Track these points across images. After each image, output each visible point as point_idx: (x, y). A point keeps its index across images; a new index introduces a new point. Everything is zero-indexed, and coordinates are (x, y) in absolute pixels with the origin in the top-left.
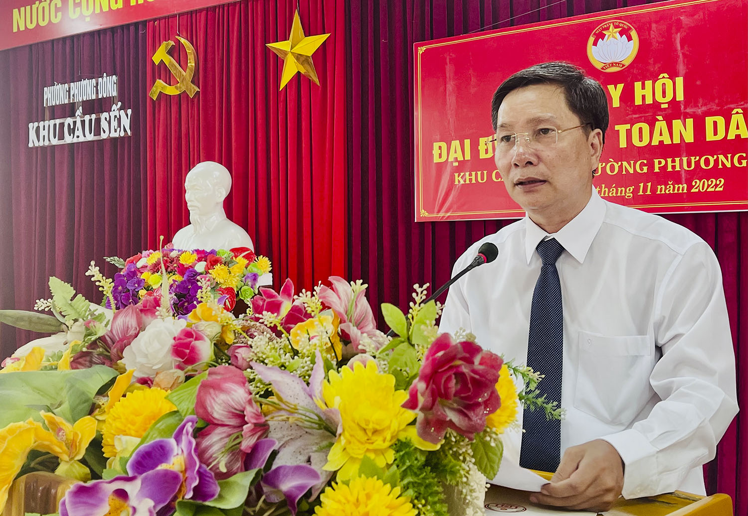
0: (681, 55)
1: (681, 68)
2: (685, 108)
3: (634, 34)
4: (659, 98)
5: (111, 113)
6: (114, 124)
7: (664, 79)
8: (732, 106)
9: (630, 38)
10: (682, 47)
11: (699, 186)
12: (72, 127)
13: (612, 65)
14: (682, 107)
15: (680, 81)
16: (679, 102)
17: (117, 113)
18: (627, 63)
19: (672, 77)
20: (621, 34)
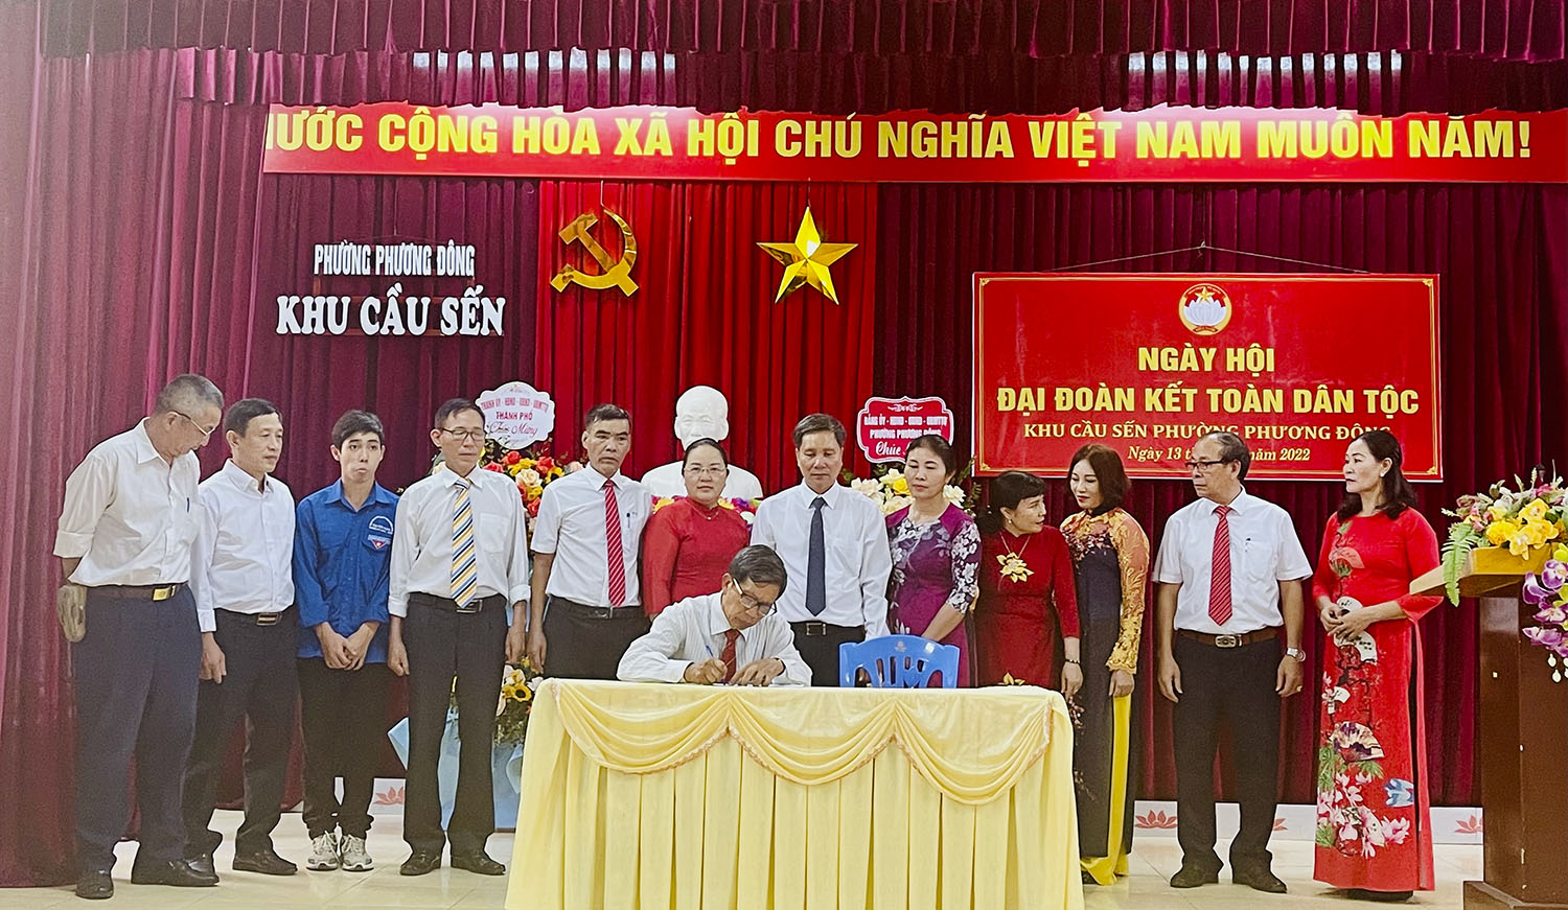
0: (1272, 327)
1: (1272, 339)
2: (1276, 378)
3: (1227, 300)
4: (1251, 367)
5: (462, 299)
6: (469, 316)
7: (1255, 349)
8: (1318, 382)
9: (1223, 305)
10: (1273, 320)
11: (1288, 454)
12: (378, 311)
13: (1205, 328)
14: (1272, 378)
15: (1270, 352)
16: (1270, 373)
17: (476, 301)
18: (1220, 329)
19: (1264, 347)
20: (1215, 298)
